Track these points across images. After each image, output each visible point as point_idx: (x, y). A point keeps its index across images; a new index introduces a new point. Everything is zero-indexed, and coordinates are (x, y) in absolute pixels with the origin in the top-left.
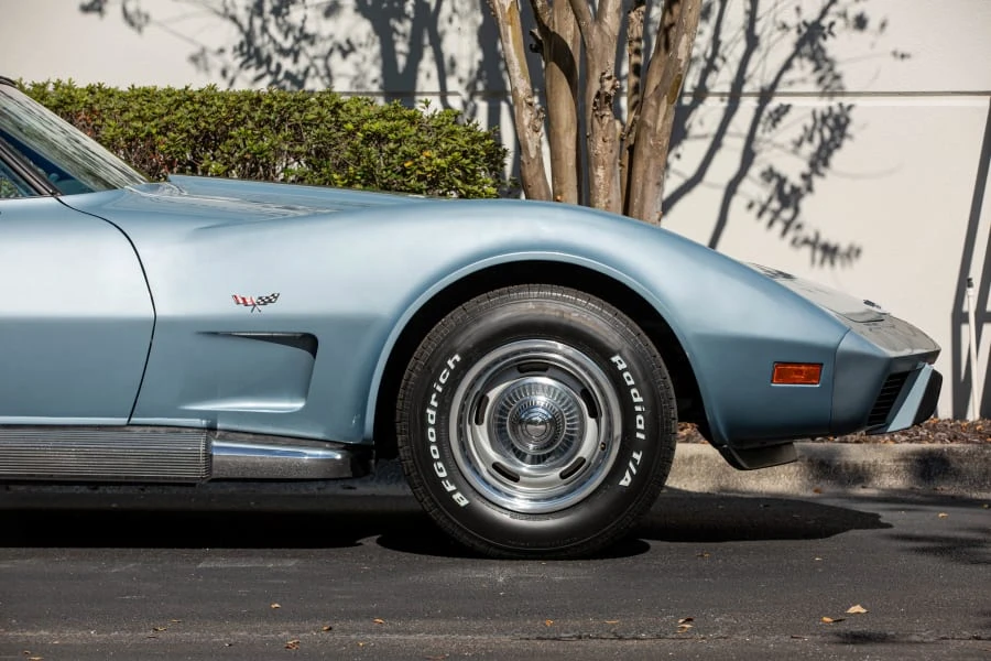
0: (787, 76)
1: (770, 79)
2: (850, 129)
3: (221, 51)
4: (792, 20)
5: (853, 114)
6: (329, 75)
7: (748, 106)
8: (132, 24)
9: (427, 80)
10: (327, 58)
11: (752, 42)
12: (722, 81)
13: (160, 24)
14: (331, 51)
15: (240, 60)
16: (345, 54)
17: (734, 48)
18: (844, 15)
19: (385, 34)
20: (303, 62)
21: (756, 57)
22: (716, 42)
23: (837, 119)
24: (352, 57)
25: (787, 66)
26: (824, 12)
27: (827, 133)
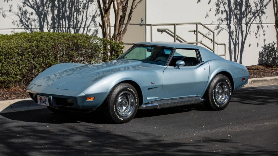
0: (91, 24)
1: (89, 25)
2: (98, 32)
3: (17, 21)
4: (92, 15)
5: (99, 30)
7: (86, 29)
8: (4, 17)
9: (45, 26)
11: (87, 18)
12: (83, 25)
13: (8, 16)
14: (32, 21)
15: (20, 22)
16: (34, 21)
17: (84, 20)
18: (97, 14)
19: (40, 17)
20: (29, 23)
21: (87, 21)
22: (82, 19)
23: (97, 31)
25: (91, 22)
26: (95, 14)
27: (95, 33)
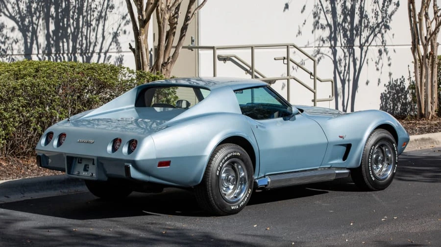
0: (111, 47)
1: (107, 48)
2: (123, 62)
4: (112, 32)
5: (124, 58)
6: (12, 49)
7: (102, 55)
9: (35, 51)
10: (12, 44)
11: (104, 37)
12: (97, 49)
14: (13, 42)
16: (16, 43)
17: (100, 40)
18: (122, 30)
19: (25, 36)
20: (6, 45)
21: (104, 42)
22: (96, 38)
23: (121, 59)
24: (18, 44)
25: (111, 45)
26: (118, 29)
27: (119, 63)
